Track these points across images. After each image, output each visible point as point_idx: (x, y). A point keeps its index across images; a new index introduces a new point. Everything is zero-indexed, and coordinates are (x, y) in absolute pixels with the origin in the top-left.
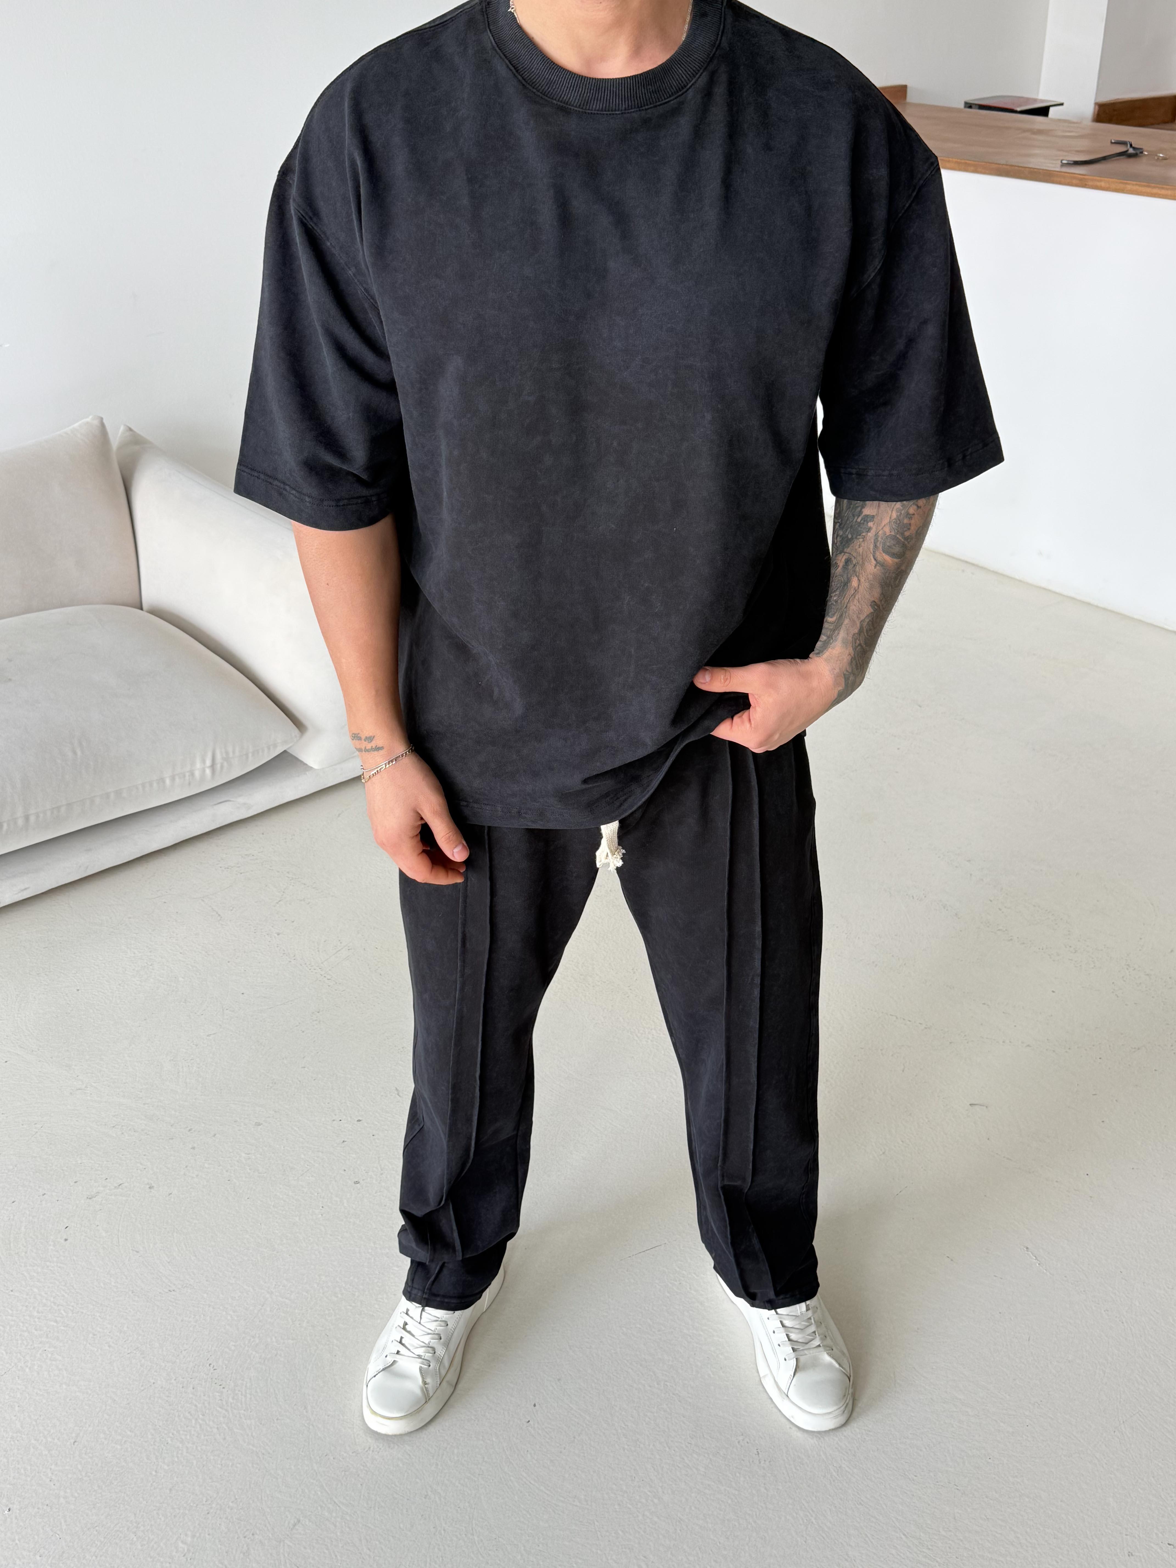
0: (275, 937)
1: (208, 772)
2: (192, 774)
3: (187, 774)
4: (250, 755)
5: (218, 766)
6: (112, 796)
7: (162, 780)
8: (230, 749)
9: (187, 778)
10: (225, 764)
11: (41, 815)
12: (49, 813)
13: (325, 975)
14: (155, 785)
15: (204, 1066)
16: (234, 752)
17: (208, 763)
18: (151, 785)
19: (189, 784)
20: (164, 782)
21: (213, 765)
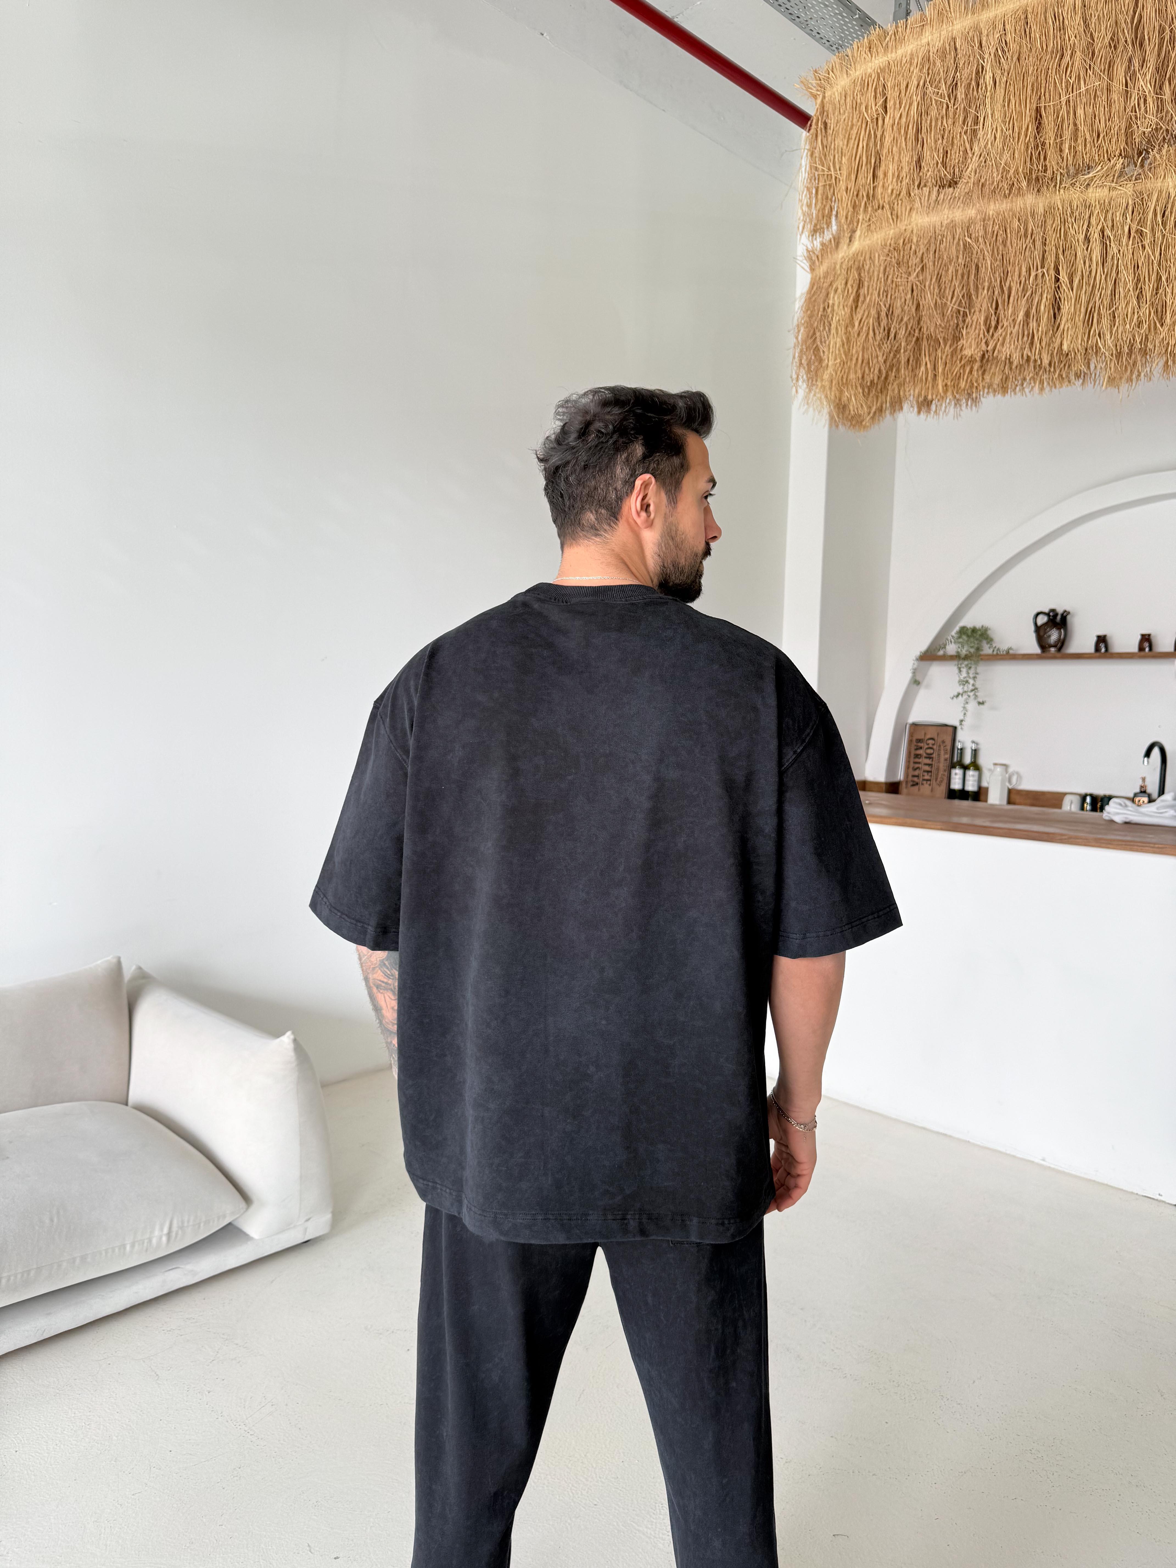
0: (206, 1395)
1: (164, 1239)
2: (150, 1240)
3: (146, 1241)
4: (202, 1225)
5: (173, 1234)
6: (78, 1261)
7: (124, 1246)
8: (186, 1219)
9: (145, 1244)
10: (180, 1232)
11: (12, 1278)
12: (19, 1276)
13: (249, 1431)
14: (117, 1250)
15: (126, 1527)
16: (188, 1222)
17: (166, 1231)
18: (113, 1251)
19: (146, 1251)
20: (125, 1248)
21: (169, 1234)
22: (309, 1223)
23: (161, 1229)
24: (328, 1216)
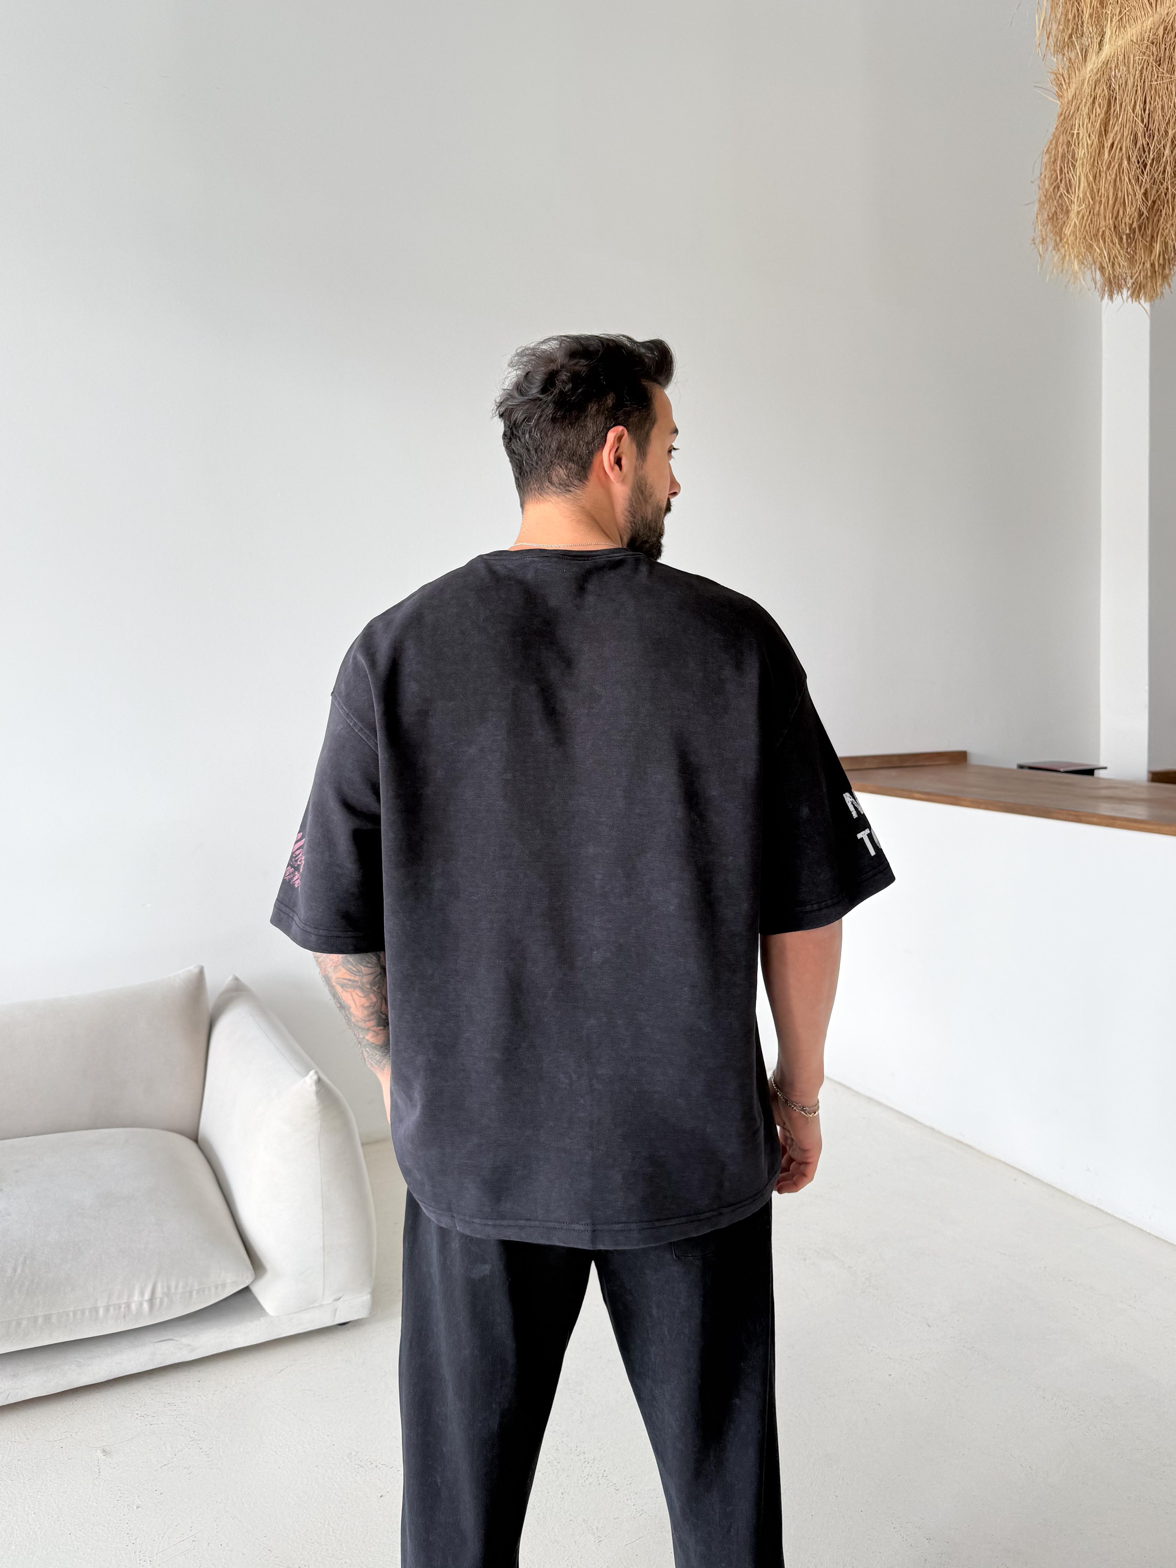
1: (146, 1306)
2: (128, 1306)
3: (123, 1306)
4: (194, 1293)
5: (157, 1302)
6: (40, 1320)
7: (96, 1310)
8: (173, 1284)
9: (123, 1309)
10: (166, 1300)
14: (87, 1313)
16: (176, 1288)
17: (147, 1296)
18: (84, 1313)
19: (124, 1316)
20: (97, 1312)
21: (151, 1301)
22: (339, 1303)
23: (142, 1294)
24: (366, 1298)
